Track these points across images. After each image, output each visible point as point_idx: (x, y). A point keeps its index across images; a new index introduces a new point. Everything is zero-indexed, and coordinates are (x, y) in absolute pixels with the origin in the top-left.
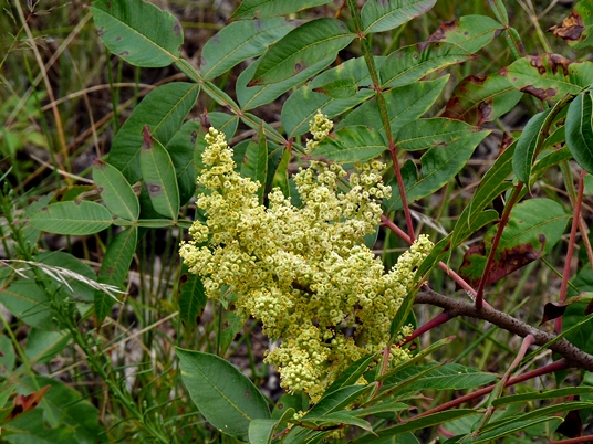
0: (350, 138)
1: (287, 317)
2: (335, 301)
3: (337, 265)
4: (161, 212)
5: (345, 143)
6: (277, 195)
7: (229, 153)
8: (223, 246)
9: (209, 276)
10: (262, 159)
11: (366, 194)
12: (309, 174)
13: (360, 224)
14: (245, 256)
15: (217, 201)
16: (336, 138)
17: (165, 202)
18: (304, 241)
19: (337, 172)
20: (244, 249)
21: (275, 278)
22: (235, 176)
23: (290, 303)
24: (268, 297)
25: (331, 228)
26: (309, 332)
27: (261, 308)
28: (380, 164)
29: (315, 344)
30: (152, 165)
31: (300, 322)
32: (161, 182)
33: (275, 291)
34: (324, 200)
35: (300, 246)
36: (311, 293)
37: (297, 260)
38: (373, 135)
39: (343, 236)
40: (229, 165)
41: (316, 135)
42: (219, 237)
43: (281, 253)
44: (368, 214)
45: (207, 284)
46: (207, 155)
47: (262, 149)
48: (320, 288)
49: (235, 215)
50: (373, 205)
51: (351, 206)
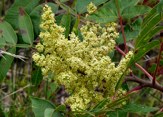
0: (103, 13)
1: (75, 84)
2: (95, 78)
3: (96, 63)
4: (26, 41)
5: (101, 15)
6: (73, 35)
7: (53, 15)
8: (50, 54)
9: (44, 67)
10: (68, 22)
11: (109, 36)
12: (86, 28)
13: (106, 48)
14: (58, 58)
15: (47, 35)
16: (97, 13)
17: (28, 38)
18: (83, 53)
19: (98, 27)
20: (58, 55)
21: (70, 68)
22: (55, 25)
23: (76, 78)
24: (67, 75)
25: (94, 49)
26: (83, 90)
27: (64, 79)
28: (115, 24)
29: (86, 95)
30: (23, 22)
31: (80, 86)
32: (26, 29)
33: (70, 73)
34: (91, 37)
35: (81, 55)
36: (85, 75)
37: (79, 60)
38: (112, 12)
39: (99, 53)
40: (53, 20)
41: (90, 12)
42: (48, 50)
43: (73, 57)
44: (110, 44)
45: (43, 70)
46: (44, 16)
47: (68, 18)
48: (89, 72)
49: (55, 41)
50: (112, 40)
51: (102, 41)
